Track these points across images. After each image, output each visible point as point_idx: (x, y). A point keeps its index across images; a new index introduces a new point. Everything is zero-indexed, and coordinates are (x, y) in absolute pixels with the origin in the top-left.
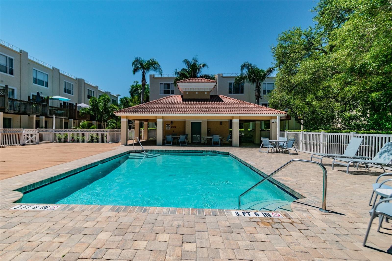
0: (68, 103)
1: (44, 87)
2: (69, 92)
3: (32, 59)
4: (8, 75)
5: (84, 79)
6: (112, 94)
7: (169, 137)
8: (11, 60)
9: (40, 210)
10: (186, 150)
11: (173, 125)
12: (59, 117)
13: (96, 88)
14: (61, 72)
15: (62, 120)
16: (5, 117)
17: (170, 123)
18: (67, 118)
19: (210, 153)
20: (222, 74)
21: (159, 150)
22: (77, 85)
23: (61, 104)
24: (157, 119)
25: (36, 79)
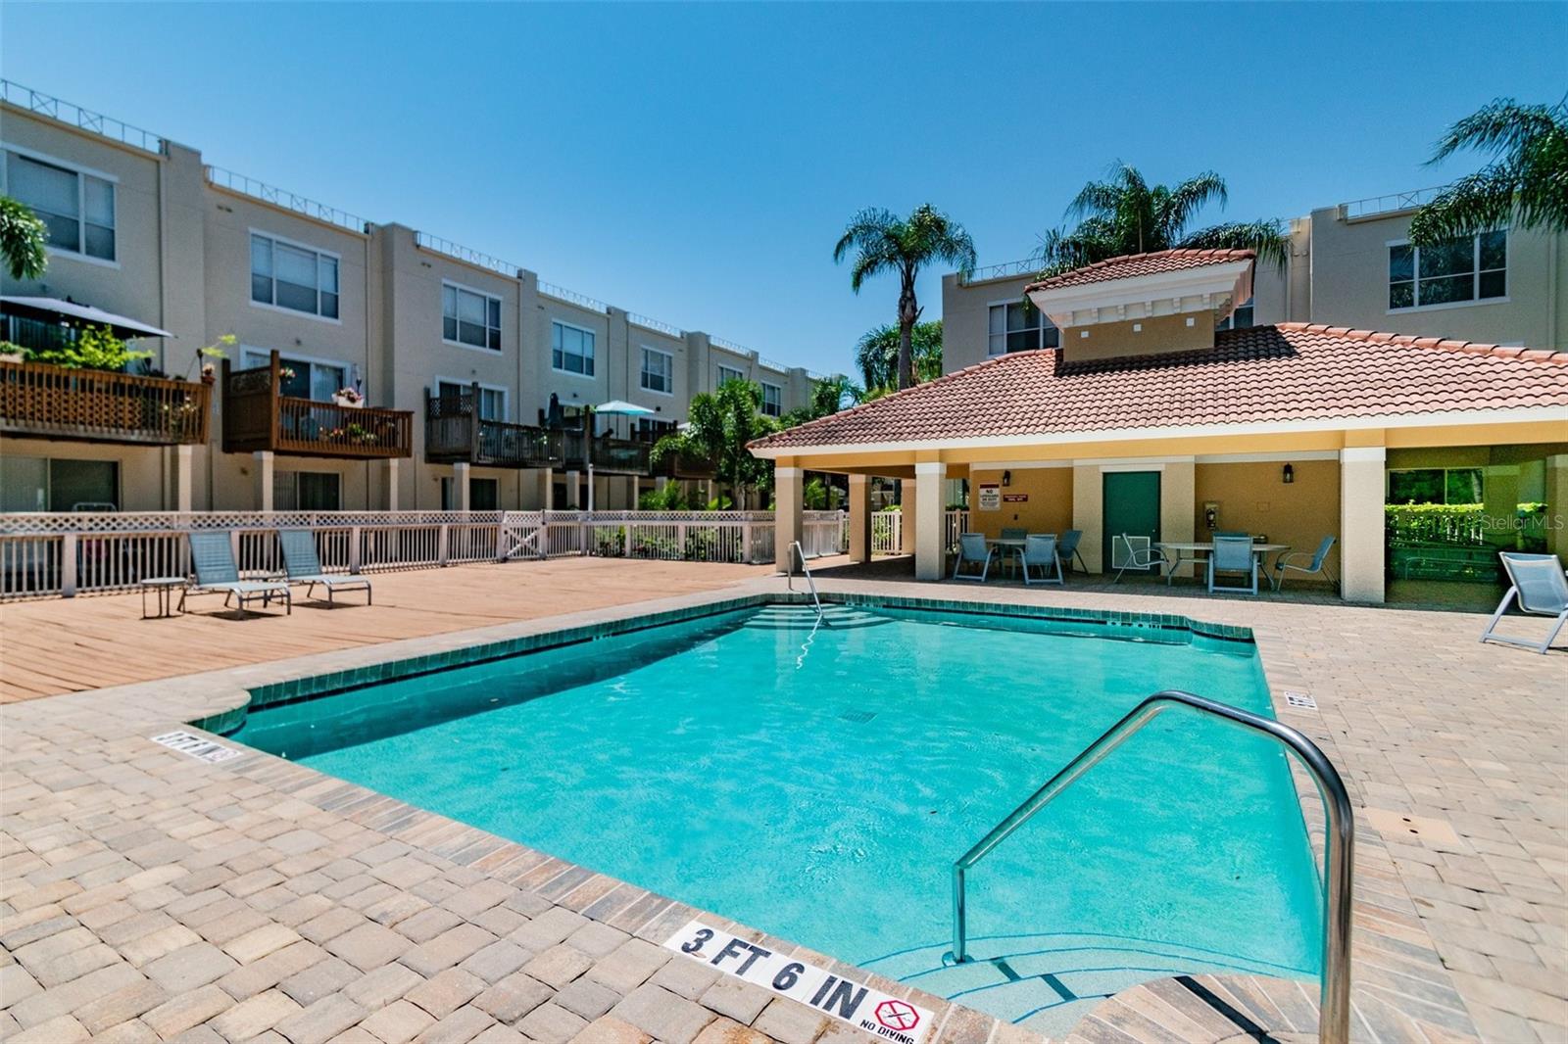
0: (654, 422)
1: (583, 376)
2: (657, 383)
3: (550, 292)
4: (487, 350)
5: (708, 333)
6: (810, 375)
7: (978, 546)
8: (495, 305)
9: (183, 754)
10: (1016, 607)
11: (1013, 490)
12: (621, 472)
13: (749, 359)
14: (631, 320)
15: (633, 482)
16: (474, 477)
17: (998, 481)
18: (645, 474)
19: (1146, 625)
20: (1343, 208)
21: (889, 599)
22: (684, 356)
23: (633, 426)
24: (917, 466)
25: (561, 353)
